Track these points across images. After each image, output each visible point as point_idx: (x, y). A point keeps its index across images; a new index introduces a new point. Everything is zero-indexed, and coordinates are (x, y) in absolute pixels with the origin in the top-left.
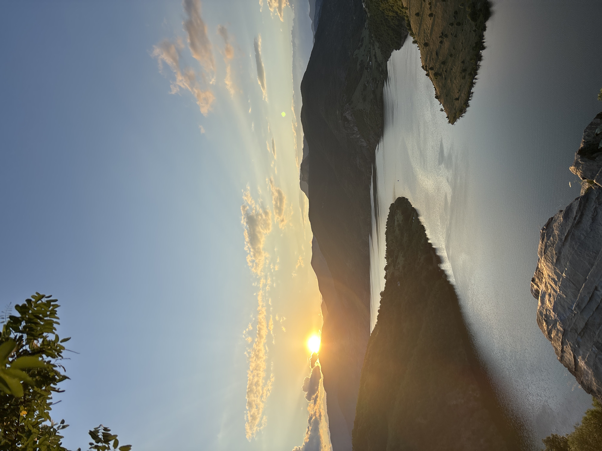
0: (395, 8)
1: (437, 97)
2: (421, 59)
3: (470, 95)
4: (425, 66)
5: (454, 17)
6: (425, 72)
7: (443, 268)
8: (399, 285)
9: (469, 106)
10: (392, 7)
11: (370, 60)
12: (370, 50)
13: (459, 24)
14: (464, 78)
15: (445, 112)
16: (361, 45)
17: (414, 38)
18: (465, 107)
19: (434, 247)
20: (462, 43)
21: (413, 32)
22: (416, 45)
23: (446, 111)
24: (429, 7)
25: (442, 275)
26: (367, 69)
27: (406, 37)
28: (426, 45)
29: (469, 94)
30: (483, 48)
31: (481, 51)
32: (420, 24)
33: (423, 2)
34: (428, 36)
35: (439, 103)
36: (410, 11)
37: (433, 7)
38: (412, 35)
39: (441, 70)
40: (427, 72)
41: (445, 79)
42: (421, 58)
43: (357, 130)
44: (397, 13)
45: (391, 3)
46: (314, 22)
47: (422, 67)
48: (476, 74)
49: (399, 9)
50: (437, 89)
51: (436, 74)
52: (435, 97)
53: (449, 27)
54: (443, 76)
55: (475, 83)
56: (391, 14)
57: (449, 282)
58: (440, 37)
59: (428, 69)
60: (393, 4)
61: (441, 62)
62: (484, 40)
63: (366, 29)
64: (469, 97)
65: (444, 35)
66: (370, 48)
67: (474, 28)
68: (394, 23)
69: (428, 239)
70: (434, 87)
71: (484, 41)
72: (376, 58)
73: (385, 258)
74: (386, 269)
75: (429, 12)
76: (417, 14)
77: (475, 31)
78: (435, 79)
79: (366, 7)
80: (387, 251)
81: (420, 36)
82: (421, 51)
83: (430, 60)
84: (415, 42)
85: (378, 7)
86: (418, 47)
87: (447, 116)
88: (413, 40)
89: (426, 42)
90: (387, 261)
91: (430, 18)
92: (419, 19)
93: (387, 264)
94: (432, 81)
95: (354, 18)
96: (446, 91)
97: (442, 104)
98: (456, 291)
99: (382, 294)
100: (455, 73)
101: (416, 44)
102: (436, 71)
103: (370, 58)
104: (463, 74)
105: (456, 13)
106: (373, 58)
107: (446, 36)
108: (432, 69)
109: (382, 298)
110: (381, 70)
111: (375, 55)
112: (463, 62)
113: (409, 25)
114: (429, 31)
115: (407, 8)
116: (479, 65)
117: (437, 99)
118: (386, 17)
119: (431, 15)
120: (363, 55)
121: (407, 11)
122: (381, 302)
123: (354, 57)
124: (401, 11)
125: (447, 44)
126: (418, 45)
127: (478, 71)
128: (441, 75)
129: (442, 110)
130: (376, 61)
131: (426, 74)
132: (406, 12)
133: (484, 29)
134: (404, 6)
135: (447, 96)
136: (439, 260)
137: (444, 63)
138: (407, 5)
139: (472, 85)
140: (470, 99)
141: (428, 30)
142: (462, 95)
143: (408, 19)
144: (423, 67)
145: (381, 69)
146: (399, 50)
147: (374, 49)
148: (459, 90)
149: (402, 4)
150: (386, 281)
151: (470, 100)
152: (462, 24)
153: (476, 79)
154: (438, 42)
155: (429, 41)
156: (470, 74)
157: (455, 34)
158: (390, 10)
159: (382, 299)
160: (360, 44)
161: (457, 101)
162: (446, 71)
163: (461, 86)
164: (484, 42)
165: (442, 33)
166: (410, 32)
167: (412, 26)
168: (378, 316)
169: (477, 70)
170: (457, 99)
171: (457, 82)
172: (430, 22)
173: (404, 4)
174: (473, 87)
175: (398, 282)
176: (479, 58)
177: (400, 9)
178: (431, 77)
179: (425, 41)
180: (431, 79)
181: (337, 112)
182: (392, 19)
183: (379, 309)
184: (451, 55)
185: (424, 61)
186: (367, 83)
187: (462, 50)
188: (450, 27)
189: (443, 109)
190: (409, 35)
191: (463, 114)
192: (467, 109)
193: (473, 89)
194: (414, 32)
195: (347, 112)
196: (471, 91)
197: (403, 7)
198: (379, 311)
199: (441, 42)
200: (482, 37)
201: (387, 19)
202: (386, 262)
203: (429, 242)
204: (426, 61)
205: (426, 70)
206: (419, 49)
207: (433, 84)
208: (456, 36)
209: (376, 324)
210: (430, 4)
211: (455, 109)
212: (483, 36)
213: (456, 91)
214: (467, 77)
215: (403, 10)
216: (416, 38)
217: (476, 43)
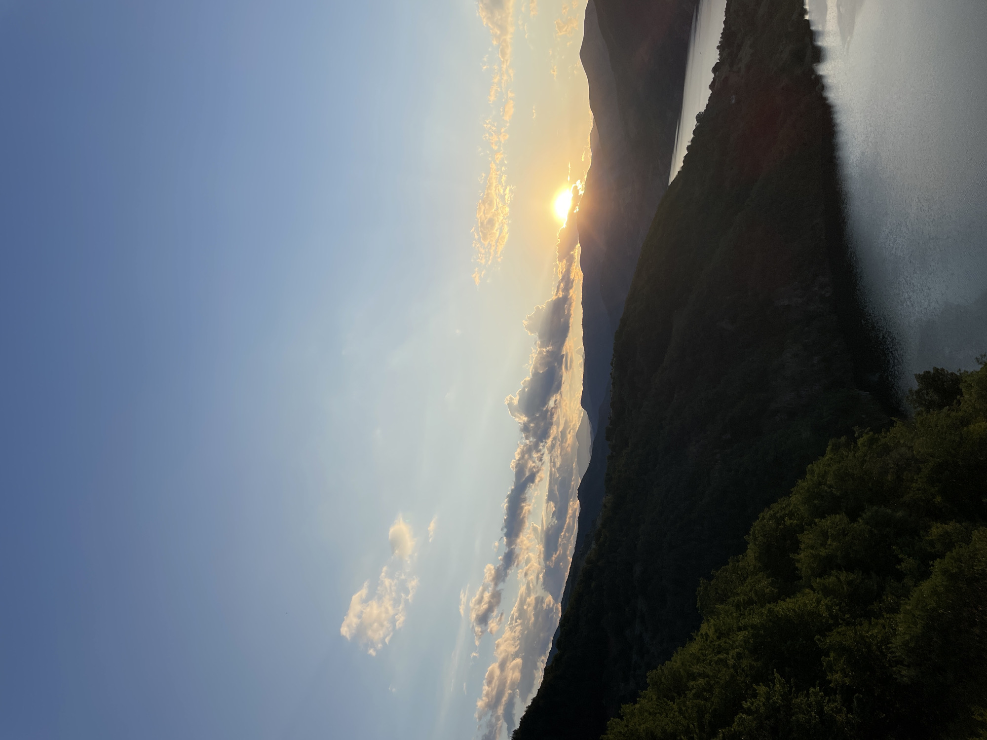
7: (821, 73)
8: (733, 101)
19: (813, 28)
25: (817, 85)
57: (825, 99)
69: (805, 12)
73: (718, 47)
74: (715, 70)
80: (724, 34)
90: (719, 54)
93: (718, 61)
98: (835, 116)
99: (699, 117)
109: (698, 124)
122: (694, 132)
136: (818, 55)
150: (711, 92)
159: (697, 127)
168: (685, 157)
175: (734, 96)
183: (690, 144)
198: (688, 148)
202: (718, 57)
203: (807, 17)
209: (679, 170)
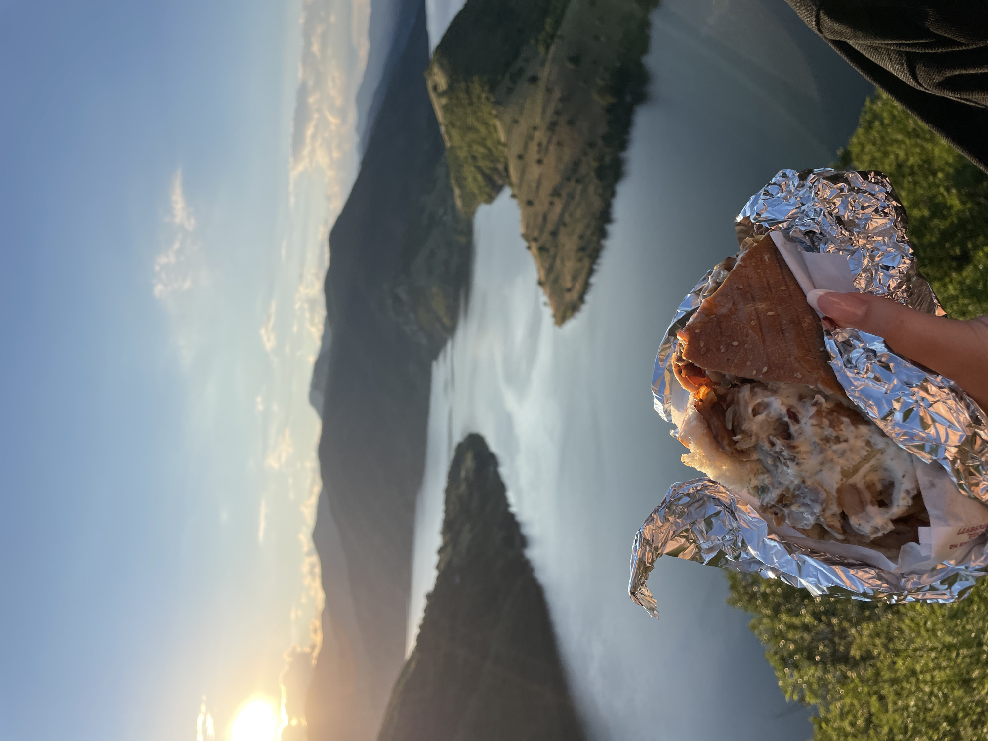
0: (489, 143)
1: (540, 283)
2: (521, 223)
3: (588, 287)
4: (526, 235)
5: (573, 169)
6: (526, 244)
10: (484, 139)
12: (445, 198)
13: (578, 181)
14: (580, 260)
15: (551, 307)
16: (433, 189)
17: (513, 190)
18: (579, 303)
21: (511, 182)
23: (553, 306)
24: (538, 149)
26: (438, 225)
27: (500, 188)
28: (530, 203)
29: (586, 286)
30: (610, 221)
31: (606, 225)
32: (523, 171)
34: (533, 191)
35: (543, 292)
36: (509, 150)
37: (543, 150)
38: (511, 184)
39: (549, 244)
40: (529, 244)
41: (554, 257)
42: (521, 221)
44: (490, 150)
47: (521, 235)
48: (599, 258)
49: (493, 145)
50: (541, 270)
51: (542, 249)
52: (538, 282)
53: (564, 183)
54: (552, 253)
55: (595, 270)
58: (550, 195)
59: (530, 239)
60: (485, 135)
61: (549, 232)
62: (612, 209)
63: (441, 165)
64: (587, 289)
65: (556, 193)
67: (600, 191)
68: (485, 164)
70: (537, 268)
71: (612, 211)
73: (440, 533)
75: (538, 157)
76: (520, 157)
77: (600, 195)
78: (539, 256)
79: (445, 132)
80: (445, 521)
81: (521, 188)
82: (522, 212)
83: (533, 228)
84: (514, 196)
85: (463, 136)
87: (553, 314)
88: (512, 193)
89: (531, 199)
91: (537, 165)
92: (523, 163)
93: (442, 544)
94: (535, 257)
96: (553, 275)
97: (547, 295)
99: (429, 597)
100: (568, 251)
101: (515, 200)
102: (541, 244)
103: (445, 209)
104: (581, 254)
105: (575, 163)
107: (559, 195)
108: (535, 240)
110: (459, 231)
112: (581, 237)
113: (506, 169)
114: (536, 184)
115: (504, 145)
116: (603, 245)
117: (540, 285)
119: (540, 161)
121: (505, 149)
122: (426, 611)
123: (420, 204)
124: (496, 148)
125: (558, 208)
126: (517, 202)
127: (602, 254)
128: (548, 250)
131: (527, 246)
132: (503, 151)
133: (613, 194)
134: (502, 142)
135: (554, 283)
136: (524, 542)
137: (553, 234)
138: (506, 141)
139: (591, 272)
140: (588, 292)
141: (534, 182)
142: (577, 285)
143: (506, 162)
144: (523, 235)
146: (490, 204)
148: (573, 278)
149: (499, 139)
151: (588, 294)
152: (584, 183)
153: (598, 264)
154: (548, 202)
155: (534, 199)
156: (591, 256)
157: (571, 195)
160: (431, 186)
161: (569, 293)
162: (555, 246)
163: (575, 271)
164: (611, 213)
165: (554, 190)
166: (507, 182)
167: (510, 172)
169: (600, 251)
170: (569, 290)
171: (571, 264)
172: (538, 171)
174: (593, 276)
175: (458, 576)
176: (603, 234)
177: (495, 144)
178: (533, 252)
179: (528, 196)
181: (385, 286)
182: (483, 159)
185: (525, 227)
188: (566, 182)
189: (549, 302)
190: (506, 185)
192: (582, 307)
193: (592, 278)
194: (514, 183)
195: (401, 288)
196: (590, 281)
197: (499, 143)
199: (552, 203)
200: (609, 206)
201: (475, 156)
202: (442, 541)
204: (529, 226)
205: (528, 241)
206: (519, 208)
207: (537, 263)
210: (540, 145)
211: (565, 304)
212: (611, 204)
213: (568, 278)
214: (585, 258)
215: (501, 147)
216: (516, 191)
217: (601, 212)
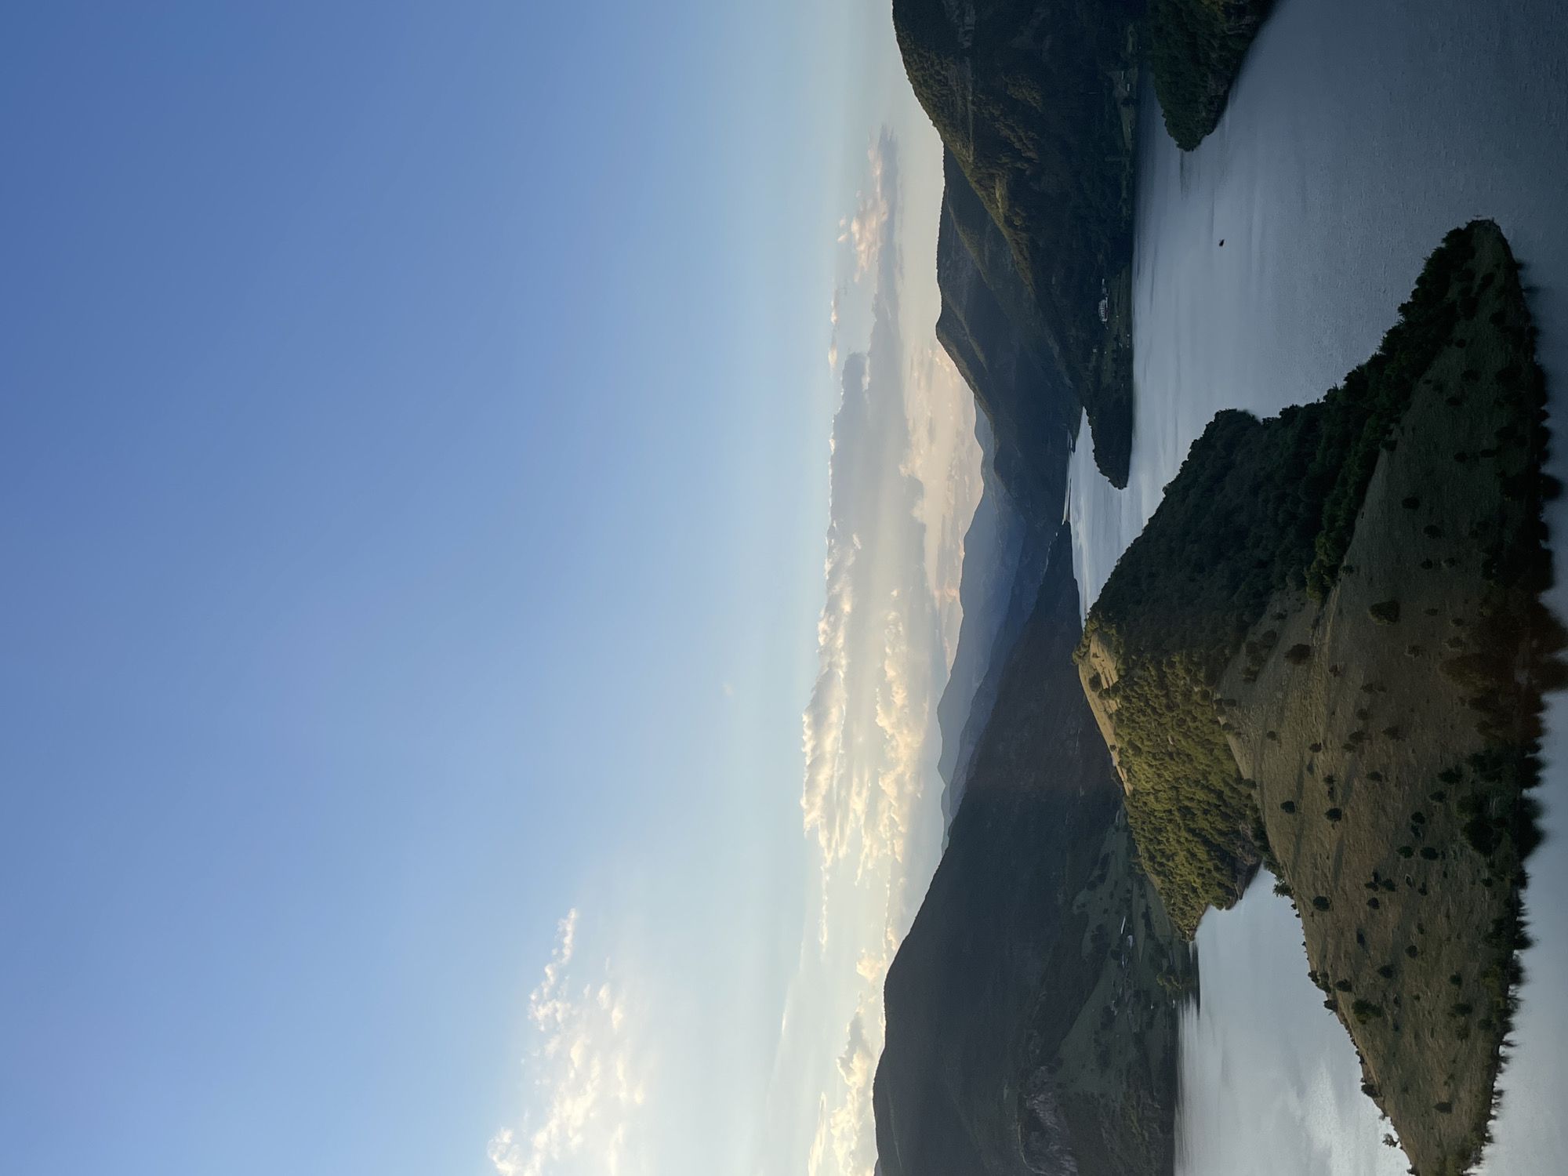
0: (1215, 780)
1: (1369, 1090)
2: (1305, 949)
3: (1493, 1101)
4: (1320, 975)
5: (1415, 830)
6: (1323, 996)
9: (1490, 1140)
10: (1205, 775)
11: (1129, 930)
12: (1128, 895)
13: (1430, 854)
14: (1464, 1034)
15: (1401, 1148)
16: (1102, 878)
17: (1280, 877)
18: (1476, 1141)
20: (1448, 917)
21: (1275, 860)
22: (1287, 901)
23: (1407, 1145)
24: (1327, 788)
26: (1117, 956)
27: (1250, 874)
28: (1322, 904)
29: (1488, 1098)
30: (1524, 943)
31: (1516, 952)
32: (1299, 837)
33: (1305, 772)
34: (1327, 877)
35: (1379, 1112)
36: (1262, 794)
37: (1339, 791)
38: (1273, 865)
39: (1380, 995)
40: (1330, 995)
41: (1397, 1028)
42: (1304, 944)
43: (1074, 1170)
44: (1219, 793)
45: (1202, 763)
46: (952, 787)
47: (1310, 975)
48: (1508, 1028)
49: (1227, 784)
50: (1367, 1059)
51: (1362, 1009)
52: (1363, 1087)
53: (1398, 859)
54: (1389, 1017)
55: (1505, 1059)
56: (1201, 795)
58: (1368, 886)
59: (1331, 986)
60: (1207, 765)
61: (1377, 968)
62: (1523, 915)
63: (1117, 829)
64: (1490, 1106)
65: (1378, 881)
66: (1129, 891)
67: (1486, 874)
68: (1211, 823)
70: (1357, 1053)
71: (1523, 919)
72: (1148, 924)
75: (1328, 805)
76: (1289, 807)
77: (1488, 883)
78: (1358, 1023)
79: (1120, 763)
81: (1299, 873)
82: (1305, 923)
83: (1337, 957)
84: (1282, 890)
85: (1158, 769)
86: (1294, 907)
87: (1410, 1167)
88: (1277, 883)
89: (1323, 894)
91: (1330, 823)
92: (1296, 820)
94: (1347, 1027)
95: (1082, 793)
96: (1400, 1072)
97: (1388, 1119)
100: (1429, 1013)
101: (1287, 897)
102: (1361, 997)
103: (1129, 920)
104: (1462, 1020)
105: (1418, 817)
106: (1140, 924)
107: (1390, 886)
108: (1345, 986)
110: (1165, 969)
111: (1146, 916)
112: (1457, 980)
113: (1261, 834)
114: (1330, 863)
115: (1252, 784)
116: (1516, 999)
117: (1369, 1095)
118: (1187, 803)
119: (1335, 815)
120: (1106, 911)
121: (1253, 792)
123: (1075, 911)
124: (1233, 790)
125: (1393, 911)
126: (1293, 902)
127: (1515, 1020)
128: (1378, 1012)
129: (1391, 1142)
130: (1150, 936)
131: (1325, 1002)
132: (1250, 795)
133: (1522, 881)
134: (1245, 778)
135: (1405, 1090)
137: (1387, 972)
138: (1254, 776)
139: (1495, 1064)
140: (1493, 1113)
141: (1328, 858)
142: (1463, 1094)
143: (1259, 818)
144: (1313, 975)
145: (1165, 963)
146: (1228, 908)
147: (1143, 896)
148: (1451, 1077)
149: (1238, 771)
151: (1494, 1118)
152: (1444, 857)
153: (1508, 1044)
154: (1364, 902)
155: (1332, 895)
156: (1487, 1025)
157: (1419, 885)
158: (1197, 782)
160: (1097, 872)
161: (1446, 1116)
162: (1396, 1001)
163: (1454, 1061)
164: (1523, 924)
165: (1376, 875)
166: (1264, 858)
167: (1270, 839)
169: (1509, 1012)
170: (1445, 1108)
171: (1440, 1046)
172: (1332, 834)
173: (1241, 769)
174: (1501, 1072)
176: (1515, 975)
177: (1231, 782)
178: (1343, 1015)
179: (1315, 889)
180: (1345, 1020)
181: (1006, 1092)
182: (1206, 812)
184: (1412, 951)
185: (1315, 957)
186: (1117, 1005)
187: (1449, 939)
188: (1402, 858)
189: (1395, 1137)
190: (1262, 866)
191: (1469, 1166)
192: (1483, 1152)
193: (1500, 1077)
194: (1279, 860)
195: (1041, 1097)
196: (1495, 1084)
197: (1240, 779)
199: (1374, 904)
200: (1515, 907)
201: (1187, 808)
204: (1325, 956)
205: (1327, 989)
206: (1298, 916)
207: (1353, 1040)
208: (1424, 891)
210: (1330, 780)
211: (1440, 1145)
212: (1520, 904)
213: (1439, 1077)
214: (1474, 1030)
215: (1242, 788)
216: (1286, 878)
217: (1499, 923)
